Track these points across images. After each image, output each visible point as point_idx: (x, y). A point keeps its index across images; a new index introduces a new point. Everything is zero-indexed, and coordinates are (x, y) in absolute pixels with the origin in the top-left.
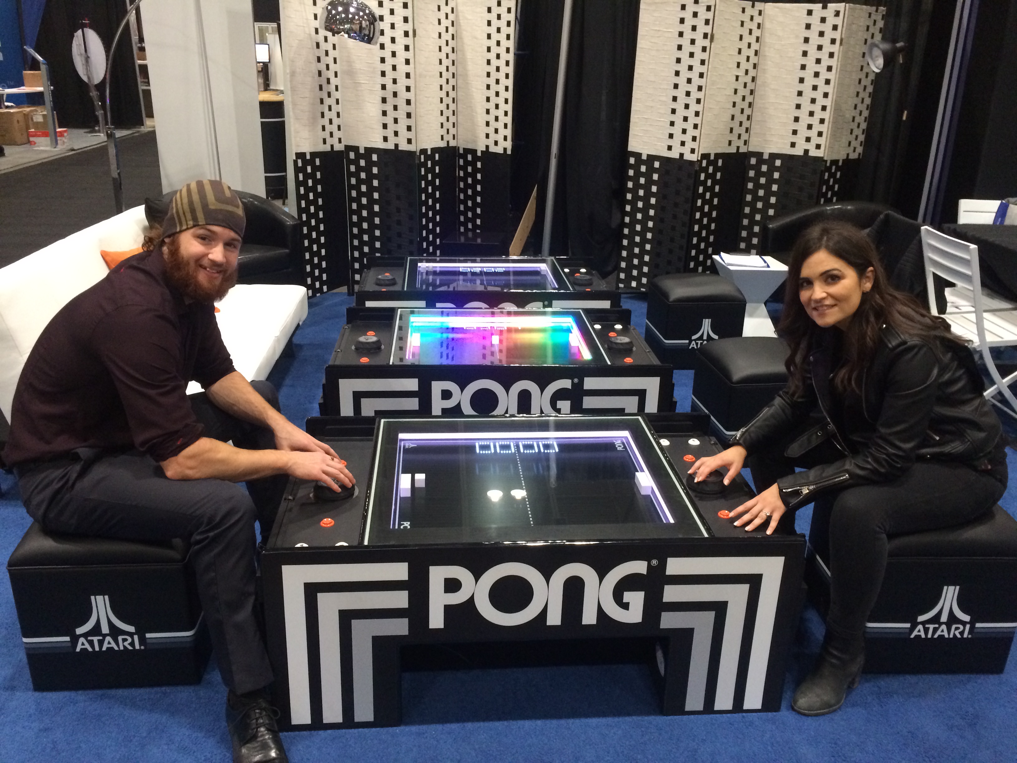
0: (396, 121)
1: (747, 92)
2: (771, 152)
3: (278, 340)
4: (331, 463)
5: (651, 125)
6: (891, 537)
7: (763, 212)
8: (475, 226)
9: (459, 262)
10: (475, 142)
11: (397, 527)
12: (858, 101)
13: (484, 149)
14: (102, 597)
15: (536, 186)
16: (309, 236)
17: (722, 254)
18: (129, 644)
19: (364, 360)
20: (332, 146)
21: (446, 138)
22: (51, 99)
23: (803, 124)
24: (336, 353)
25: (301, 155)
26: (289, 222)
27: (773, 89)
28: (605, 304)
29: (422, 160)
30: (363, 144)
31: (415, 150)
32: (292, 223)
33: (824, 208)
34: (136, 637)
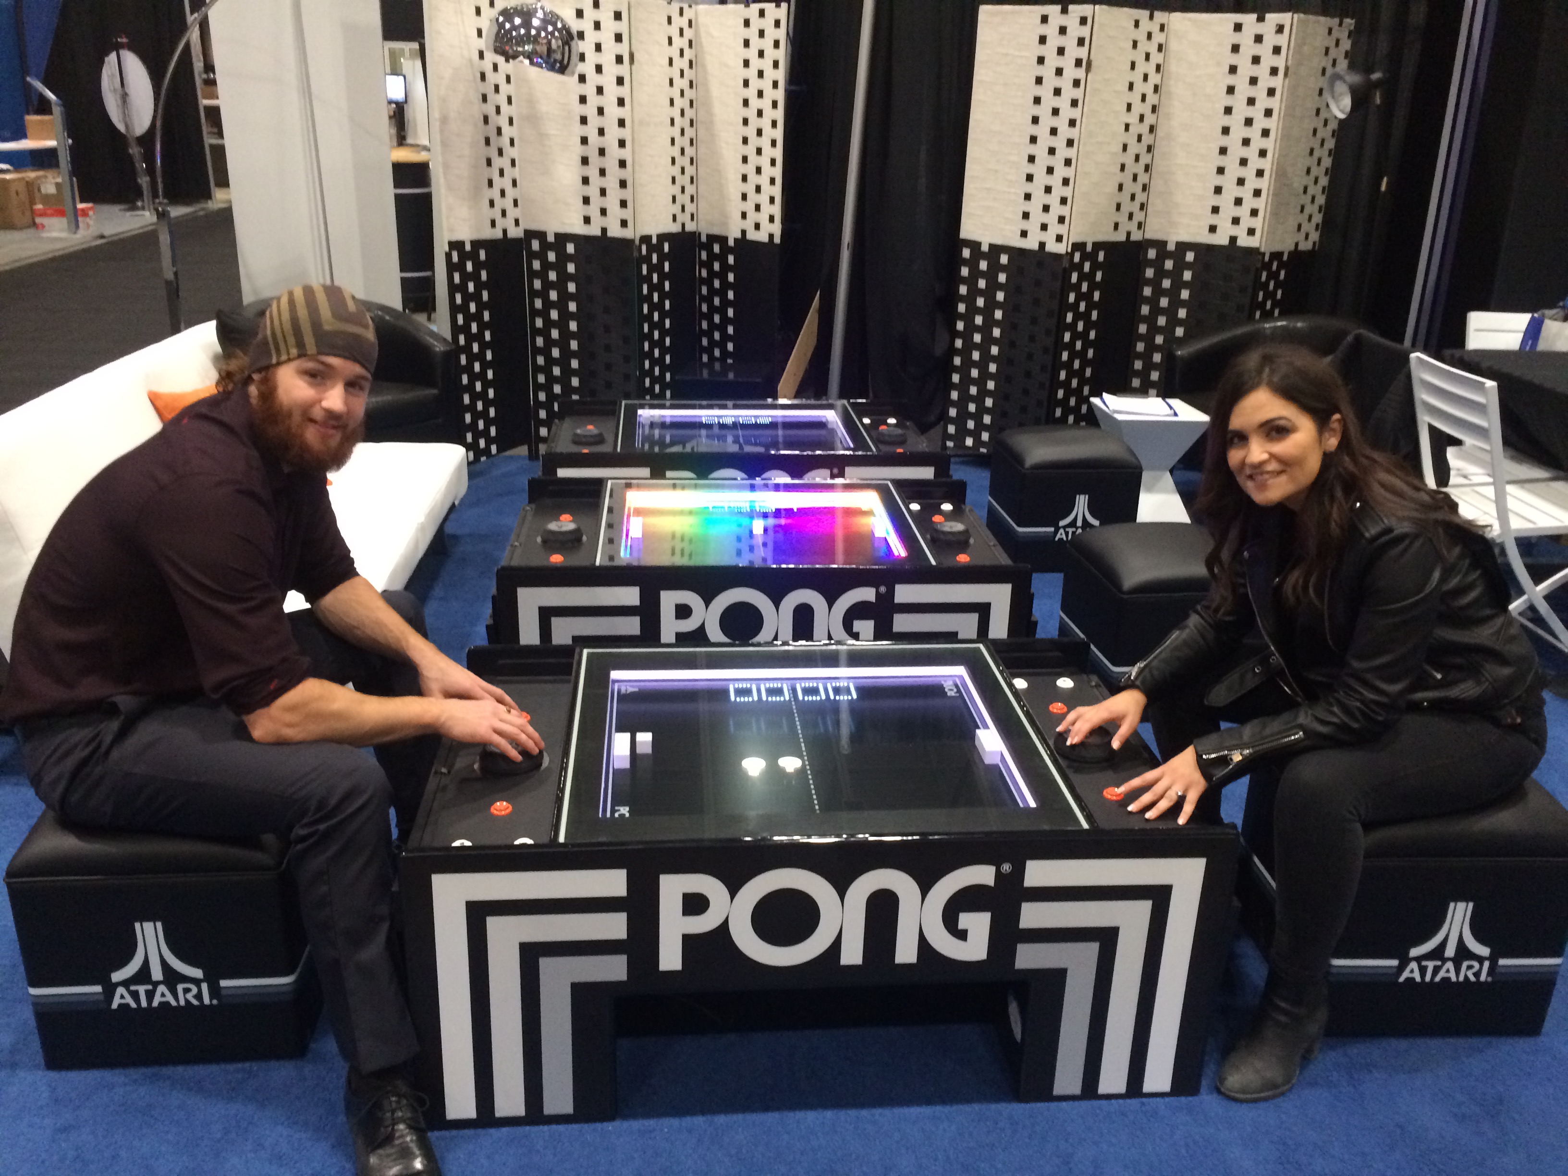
0: (603, 192)
1: (1141, 148)
2: (1179, 240)
3: (422, 528)
4: (507, 716)
5: (994, 199)
6: (1369, 826)
7: (1168, 330)
8: (725, 353)
9: (700, 409)
10: (725, 224)
11: (608, 815)
12: (1312, 161)
13: (739, 236)
14: (151, 924)
15: (819, 293)
16: (469, 369)
17: (1105, 395)
18: (195, 997)
19: (557, 559)
20: (505, 231)
21: (680, 218)
22: (69, 159)
23: (1229, 197)
24: (513, 547)
25: (457, 245)
26: (439, 347)
27: (1183, 144)
28: (927, 473)
29: (644, 252)
30: (552, 227)
31: (633, 237)
32: (442, 349)
33: (1261, 325)
34: (204, 986)
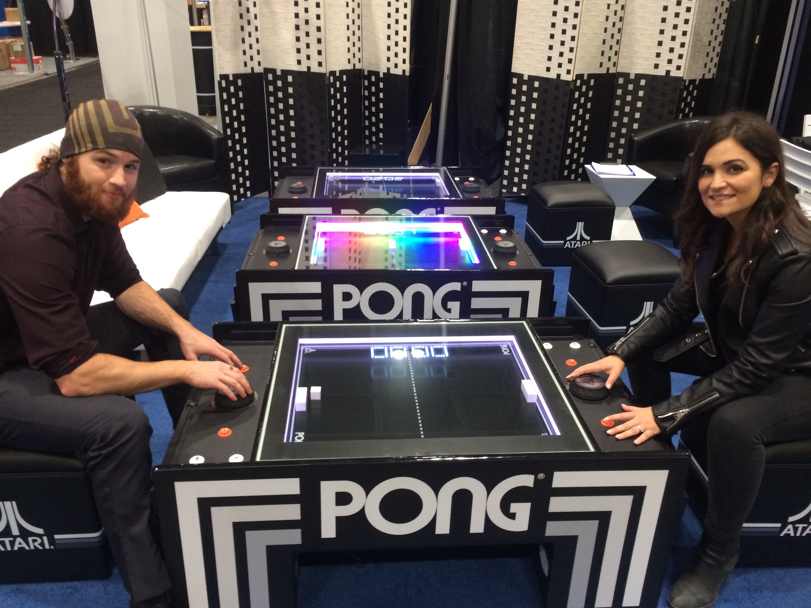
0: (308, 46)
1: (616, 19)
2: (637, 73)
3: (201, 243)
4: (230, 372)
5: (532, 49)
7: (629, 126)
8: (378, 139)
9: (364, 172)
10: (378, 65)
11: (290, 441)
12: (714, 27)
13: (386, 71)
14: (9, 503)
15: (431, 104)
16: (233, 148)
17: (593, 163)
18: (39, 544)
19: (274, 264)
20: (252, 69)
21: (352, 61)
22: (27, 32)
23: (666, 47)
24: (249, 256)
25: (224, 77)
26: (215, 136)
27: (640, 16)
28: (491, 211)
29: (332, 81)
30: (279, 67)
31: (325, 72)
32: (217, 137)
33: (684, 122)
34: (45, 538)
